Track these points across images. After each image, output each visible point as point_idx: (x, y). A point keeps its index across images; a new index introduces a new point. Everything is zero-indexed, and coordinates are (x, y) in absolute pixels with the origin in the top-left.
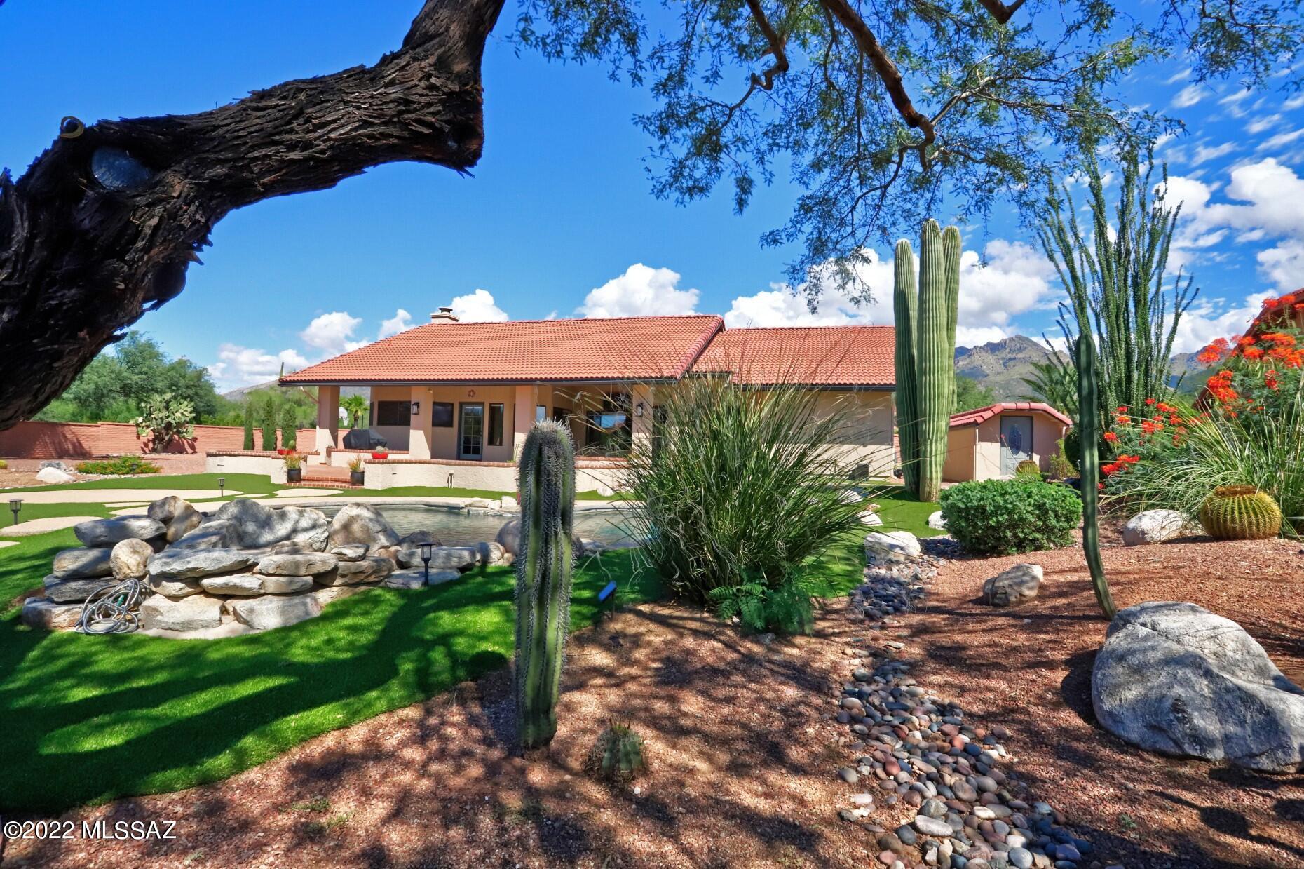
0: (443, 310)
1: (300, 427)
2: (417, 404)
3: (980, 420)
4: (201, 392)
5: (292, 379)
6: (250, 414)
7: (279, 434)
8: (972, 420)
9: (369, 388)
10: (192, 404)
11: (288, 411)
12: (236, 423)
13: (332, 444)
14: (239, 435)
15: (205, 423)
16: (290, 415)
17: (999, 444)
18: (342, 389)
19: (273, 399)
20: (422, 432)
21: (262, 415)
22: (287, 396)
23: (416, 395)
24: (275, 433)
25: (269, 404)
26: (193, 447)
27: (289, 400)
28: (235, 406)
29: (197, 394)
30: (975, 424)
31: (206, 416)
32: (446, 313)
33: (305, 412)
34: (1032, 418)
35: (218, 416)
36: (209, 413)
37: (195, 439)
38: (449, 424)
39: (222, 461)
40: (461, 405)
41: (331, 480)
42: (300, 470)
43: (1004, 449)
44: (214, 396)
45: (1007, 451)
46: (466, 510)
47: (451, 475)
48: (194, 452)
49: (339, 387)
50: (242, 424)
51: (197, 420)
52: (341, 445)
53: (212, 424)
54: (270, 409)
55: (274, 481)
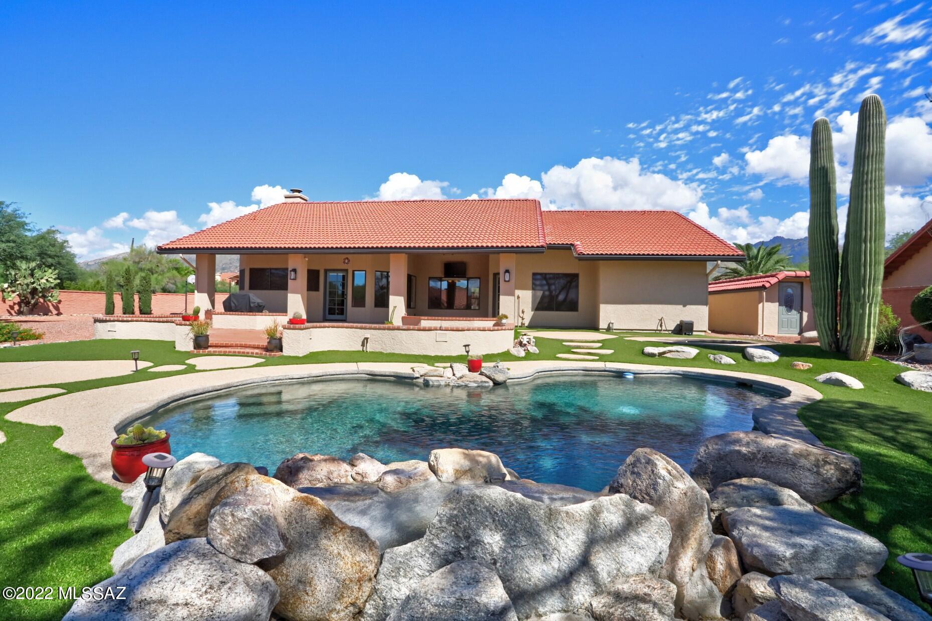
0: (293, 191)
1: (154, 292)
2: (294, 270)
3: (767, 285)
4: (63, 262)
5: (171, 247)
6: (110, 279)
7: (136, 297)
8: (760, 284)
9: (238, 256)
10: (57, 271)
11: (144, 278)
12: (97, 288)
13: (210, 307)
14: (101, 299)
15: (68, 288)
16: (146, 280)
17: (778, 304)
18: (217, 256)
19: (131, 268)
20: (299, 296)
21: (122, 281)
22: (140, 265)
23: (293, 262)
24: (132, 297)
25: (128, 271)
26: (57, 308)
27: (141, 270)
28: (93, 274)
29: (59, 263)
30: (764, 287)
31: (69, 282)
32: (296, 194)
33: (156, 279)
34: (802, 284)
35: (80, 282)
36: (71, 280)
37: (60, 302)
38: (317, 289)
39: (114, 326)
40: (326, 271)
41: (241, 346)
42: (207, 336)
43: (781, 307)
44: (75, 265)
45: (783, 308)
46: (421, 380)
47: (367, 339)
48: (59, 314)
49: (214, 254)
50: (102, 289)
51: (61, 286)
52: (219, 307)
53: (74, 289)
54: (128, 276)
55: (179, 348)
